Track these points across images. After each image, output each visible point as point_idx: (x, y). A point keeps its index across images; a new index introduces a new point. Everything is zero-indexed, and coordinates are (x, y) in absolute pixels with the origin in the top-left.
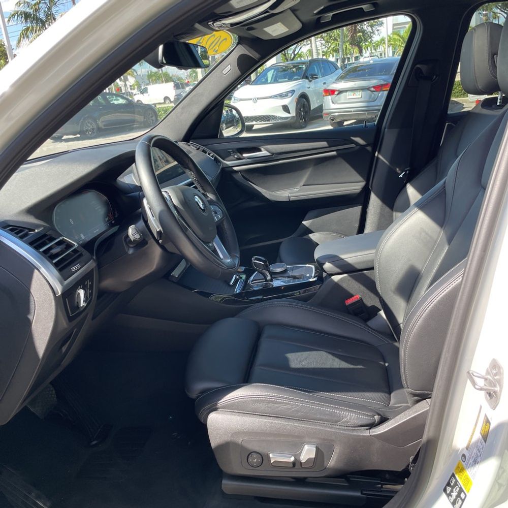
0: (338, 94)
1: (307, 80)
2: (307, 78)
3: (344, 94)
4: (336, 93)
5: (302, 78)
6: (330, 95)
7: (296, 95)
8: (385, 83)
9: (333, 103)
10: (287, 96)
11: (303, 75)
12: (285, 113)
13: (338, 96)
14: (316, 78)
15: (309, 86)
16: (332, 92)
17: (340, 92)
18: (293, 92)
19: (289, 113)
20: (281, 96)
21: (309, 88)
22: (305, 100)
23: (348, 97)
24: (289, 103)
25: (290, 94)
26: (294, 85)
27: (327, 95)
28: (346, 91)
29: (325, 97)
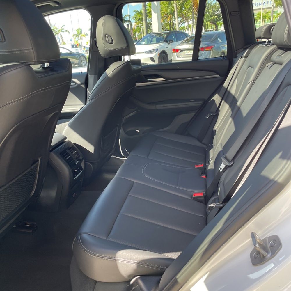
0: (180, 52)
1: (166, 43)
2: (167, 42)
3: (184, 52)
4: (179, 51)
5: (164, 42)
6: (175, 52)
7: (159, 52)
8: (207, 46)
9: (177, 57)
10: (154, 52)
11: (165, 40)
12: (152, 62)
13: (180, 53)
14: (172, 42)
15: (167, 47)
16: (177, 51)
17: (182, 51)
18: (157, 50)
19: (154, 62)
20: (150, 52)
21: (168, 47)
22: (164, 55)
23: (185, 54)
24: (154, 56)
25: (155, 51)
26: (159, 45)
27: (174, 52)
28: (185, 50)
29: (174, 53)
